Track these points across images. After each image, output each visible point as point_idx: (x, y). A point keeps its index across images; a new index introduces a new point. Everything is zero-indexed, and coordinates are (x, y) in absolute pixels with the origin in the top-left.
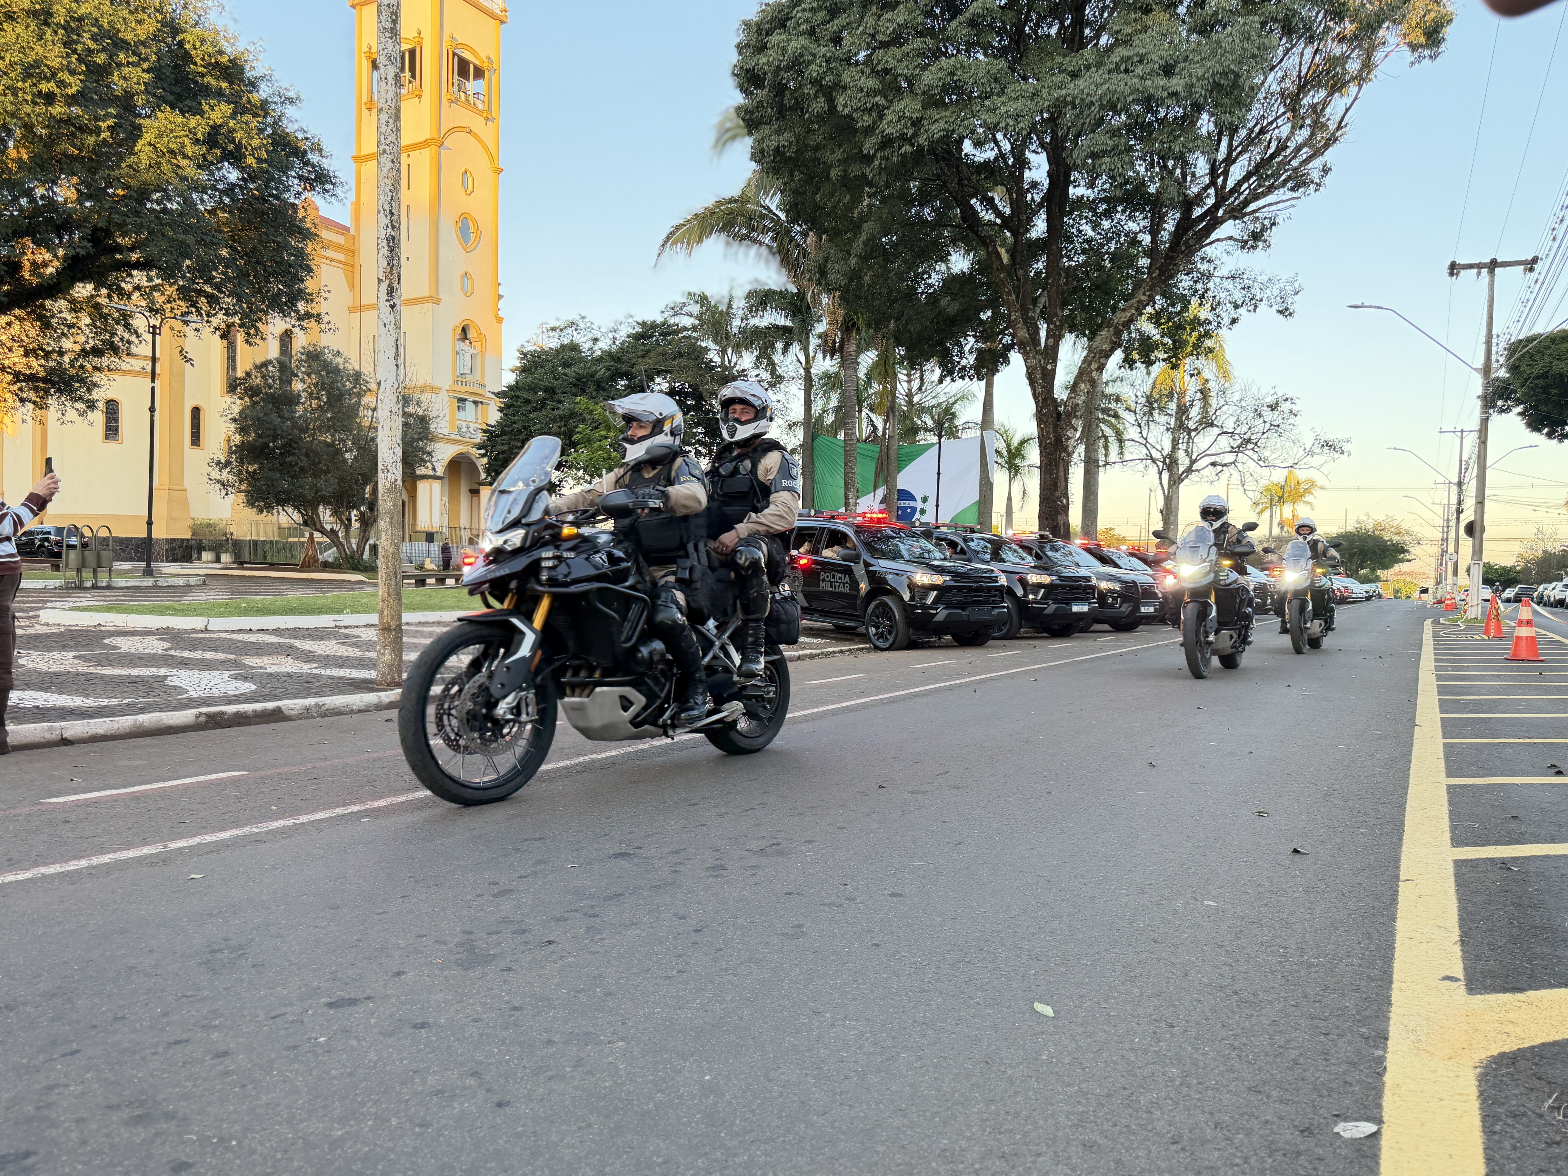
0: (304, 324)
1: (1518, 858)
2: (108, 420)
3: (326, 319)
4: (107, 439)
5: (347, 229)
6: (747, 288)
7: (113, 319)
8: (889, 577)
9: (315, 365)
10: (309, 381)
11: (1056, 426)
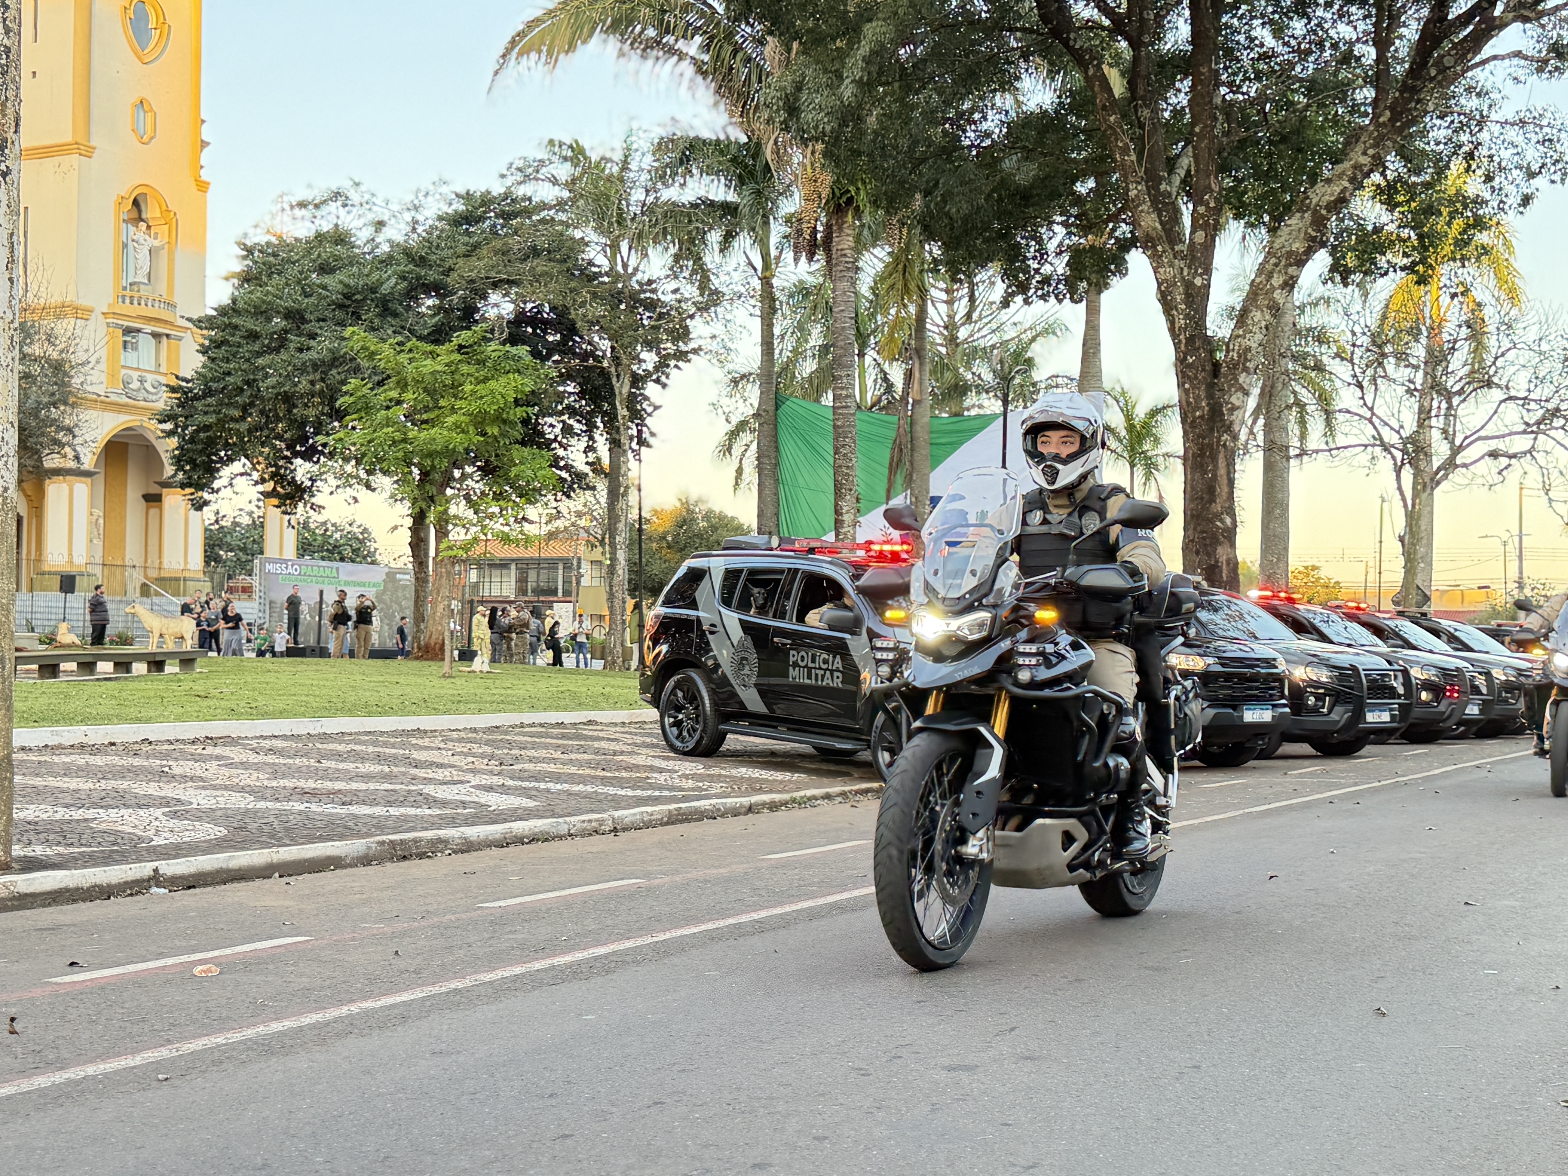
11: (1211, 387)
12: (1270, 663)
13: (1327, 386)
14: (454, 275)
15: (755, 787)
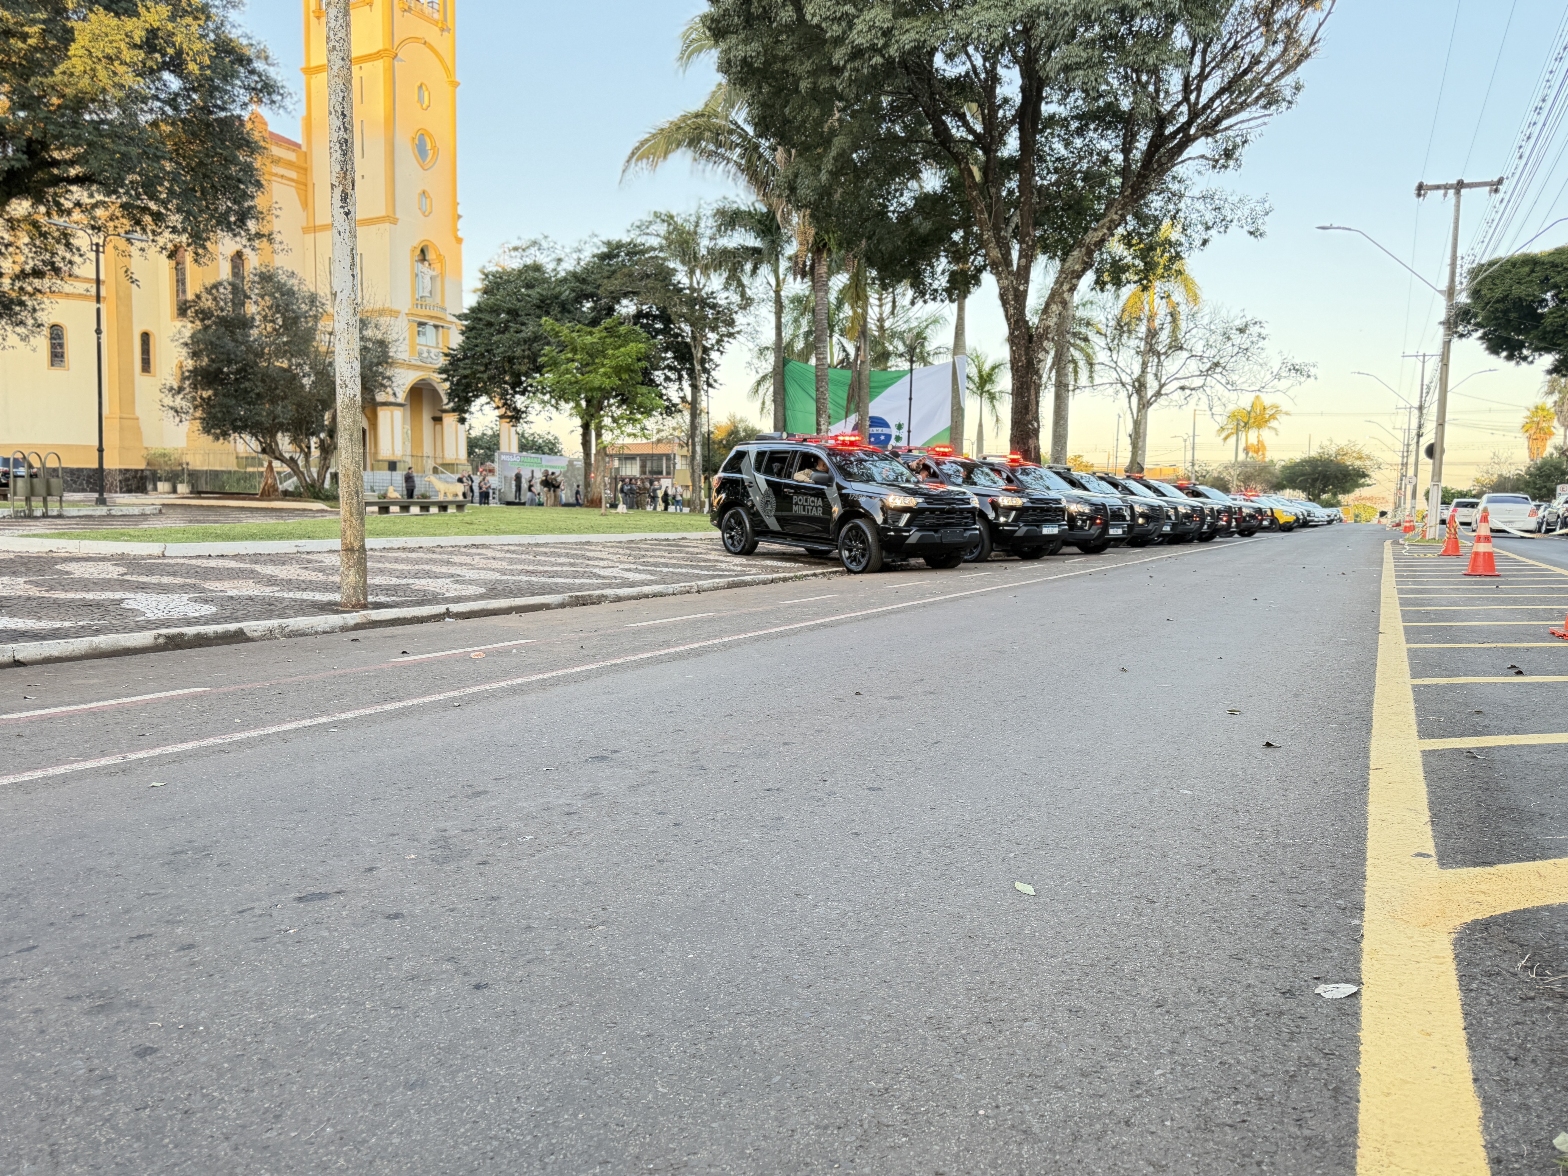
0: (257, 243)
1: (1483, 748)
2: (53, 346)
3: (278, 237)
4: (52, 365)
5: (299, 146)
6: (715, 206)
7: (53, 238)
8: (862, 500)
9: (269, 287)
10: (263, 303)
11: (1027, 348)
12: (1058, 501)
13: (1090, 351)
14: (602, 289)
15: (775, 570)
